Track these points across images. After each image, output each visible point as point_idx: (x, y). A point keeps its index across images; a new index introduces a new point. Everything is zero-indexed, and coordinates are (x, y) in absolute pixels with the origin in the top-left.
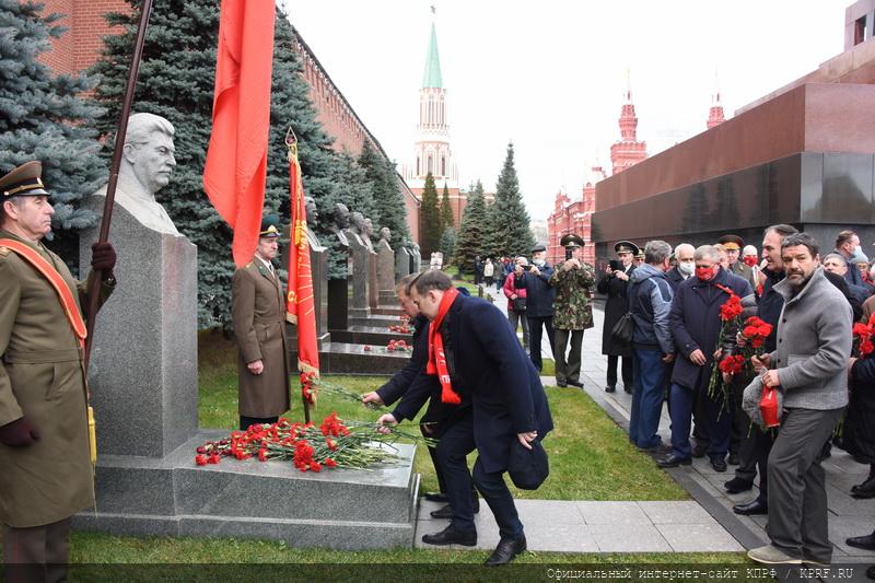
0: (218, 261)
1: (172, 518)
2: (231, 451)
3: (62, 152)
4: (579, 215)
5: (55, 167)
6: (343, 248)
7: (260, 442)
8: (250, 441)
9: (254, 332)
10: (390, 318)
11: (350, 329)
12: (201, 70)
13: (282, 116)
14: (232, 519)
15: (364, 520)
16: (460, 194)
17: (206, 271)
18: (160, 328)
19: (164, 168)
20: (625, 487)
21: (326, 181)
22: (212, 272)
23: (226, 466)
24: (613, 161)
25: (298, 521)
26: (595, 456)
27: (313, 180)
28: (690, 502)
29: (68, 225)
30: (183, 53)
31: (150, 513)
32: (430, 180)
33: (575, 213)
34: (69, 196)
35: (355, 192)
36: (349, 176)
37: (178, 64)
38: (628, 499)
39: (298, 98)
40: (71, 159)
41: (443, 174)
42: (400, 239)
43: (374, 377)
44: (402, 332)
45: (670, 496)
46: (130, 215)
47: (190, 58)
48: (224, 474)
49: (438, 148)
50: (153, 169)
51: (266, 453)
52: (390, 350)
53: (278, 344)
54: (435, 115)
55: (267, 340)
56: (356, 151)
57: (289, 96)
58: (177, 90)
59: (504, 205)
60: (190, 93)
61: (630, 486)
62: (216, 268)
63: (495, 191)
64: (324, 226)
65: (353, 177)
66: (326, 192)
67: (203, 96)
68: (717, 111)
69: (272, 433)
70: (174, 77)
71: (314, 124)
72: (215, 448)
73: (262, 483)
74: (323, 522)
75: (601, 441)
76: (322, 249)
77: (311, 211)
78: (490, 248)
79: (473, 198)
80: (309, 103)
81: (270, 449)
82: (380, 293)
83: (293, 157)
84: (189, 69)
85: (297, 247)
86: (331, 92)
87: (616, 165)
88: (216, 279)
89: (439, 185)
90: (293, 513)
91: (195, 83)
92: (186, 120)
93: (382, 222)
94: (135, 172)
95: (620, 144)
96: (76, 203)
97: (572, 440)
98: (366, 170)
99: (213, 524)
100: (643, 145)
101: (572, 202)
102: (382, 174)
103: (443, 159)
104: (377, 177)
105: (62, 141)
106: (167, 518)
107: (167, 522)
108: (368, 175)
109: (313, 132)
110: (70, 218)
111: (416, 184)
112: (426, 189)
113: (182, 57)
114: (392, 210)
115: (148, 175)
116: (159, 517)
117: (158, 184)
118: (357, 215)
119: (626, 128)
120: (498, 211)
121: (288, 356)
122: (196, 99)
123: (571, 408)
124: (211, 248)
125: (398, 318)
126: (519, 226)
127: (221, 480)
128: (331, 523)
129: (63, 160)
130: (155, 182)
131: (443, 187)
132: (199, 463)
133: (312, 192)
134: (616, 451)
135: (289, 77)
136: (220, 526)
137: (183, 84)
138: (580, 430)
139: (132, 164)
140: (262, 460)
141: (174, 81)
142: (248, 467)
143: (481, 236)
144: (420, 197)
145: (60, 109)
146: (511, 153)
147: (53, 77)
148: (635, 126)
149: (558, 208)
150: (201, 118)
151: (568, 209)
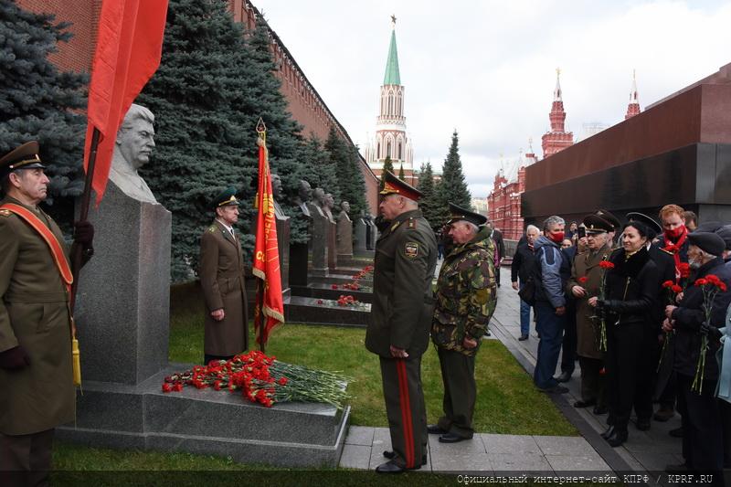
0: (198, 226)
1: (141, 435)
2: (192, 381)
3: (61, 134)
4: (514, 194)
5: (54, 146)
6: (305, 217)
7: (216, 375)
8: (209, 374)
9: (217, 285)
10: (345, 277)
11: (309, 286)
12: (188, 68)
13: (256, 108)
14: (190, 437)
15: (296, 441)
16: (413, 175)
17: (187, 234)
18: (137, 279)
19: (144, 148)
20: (525, 423)
21: (291, 162)
22: (192, 235)
23: (187, 393)
24: (544, 149)
25: (243, 441)
26: (502, 397)
27: (281, 161)
28: (579, 438)
29: (64, 193)
30: (173, 54)
31: (123, 430)
32: (388, 162)
33: (511, 192)
34: (66, 170)
35: (320, 171)
36: (316, 158)
37: (170, 63)
38: (526, 434)
39: (271, 92)
40: (68, 140)
41: (400, 158)
42: (359, 212)
43: (326, 326)
44: (353, 289)
45: (561, 432)
46: (115, 186)
47: (179, 58)
48: (184, 400)
49: (396, 136)
50: (136, 149)
51: (221, 384)
52: (340, 304)
53: (237, 295)
54: (393, 109)
55: (229, 292)
56: (323, 137)
57: (263, 91)
58: (168, 85)
59: (449, 185)
60: (179, 88)
61: (529, 422)
62: (196, 231)
63: (442, 172)
64: (289, 199)
65: (319, 159)
66: (292, 170)
67: (189, 90)
68: (634, 107)
69: (227, 368)
70: (165, 74)
71: (286, 114)
72: (180, 378)
73: (215, 408)
74: (263, 443)
75: (510, 384)
76: (285, 218)
77: (276, 186)
78: (436, 220)
79: (423, 178)
80: (281, 97)
81: (224, 381)
82: (338, 256)
83: (262, 142)
84: (179, 67)
85: (264, 216)
86: (306, 88)
87: (546, 152)
88: (195, 241)
89: (396, 166)
90: (240, 434)
91: (183, 79)
92: (175, 109)
93: (343, 197)
94: (121, 151)
95: (551, 135)
96: (72, 176)
97: (485, 383)
98: (330, 153)
99: (174, 441)
100: (570, 136)
101: (509, 183)
102: (345, 157)
103: (400, 145)
104: (341, 159)
105: (63, 125)
106: (137, 434)
107: (136, 438)
108: (332, 157)
109: (283, 121)
110: (66, 188)
111: (377, 166)
112: (384, 170)
113: (173, 58)
114: (353, 187)
115: (131, 154)
116: (130, 434)
117: (140, 162)
118: (319, 191)
119: (555, 121)
120: (444, 190)
121: (246, 305)
122: (183, 93)
123: (488, 356)
124: (192, 215)
125: (351, 277)
126: (461, 202)
127: (181, 405)
128: (270, 443)
129: (61, 140)
130: (138, 159)
131: (399, 168)
132: (165, 390)
133: (279, 171)
134: (522, 393)
135: (264, 75)
136: (180, 443)
137: (173, 80)
138: (493, 375)
139: (120, 145)
140: (217, 390)
141: (166, 78)
142: (205, 395)
143: (429, 211)
144: (379, 177)
145: (63, 100)
146: (455, 141)
147: (60, 73)
148: (563, 119)
149: (496, 188)
150: (187, 108)
151: (505, 189)
